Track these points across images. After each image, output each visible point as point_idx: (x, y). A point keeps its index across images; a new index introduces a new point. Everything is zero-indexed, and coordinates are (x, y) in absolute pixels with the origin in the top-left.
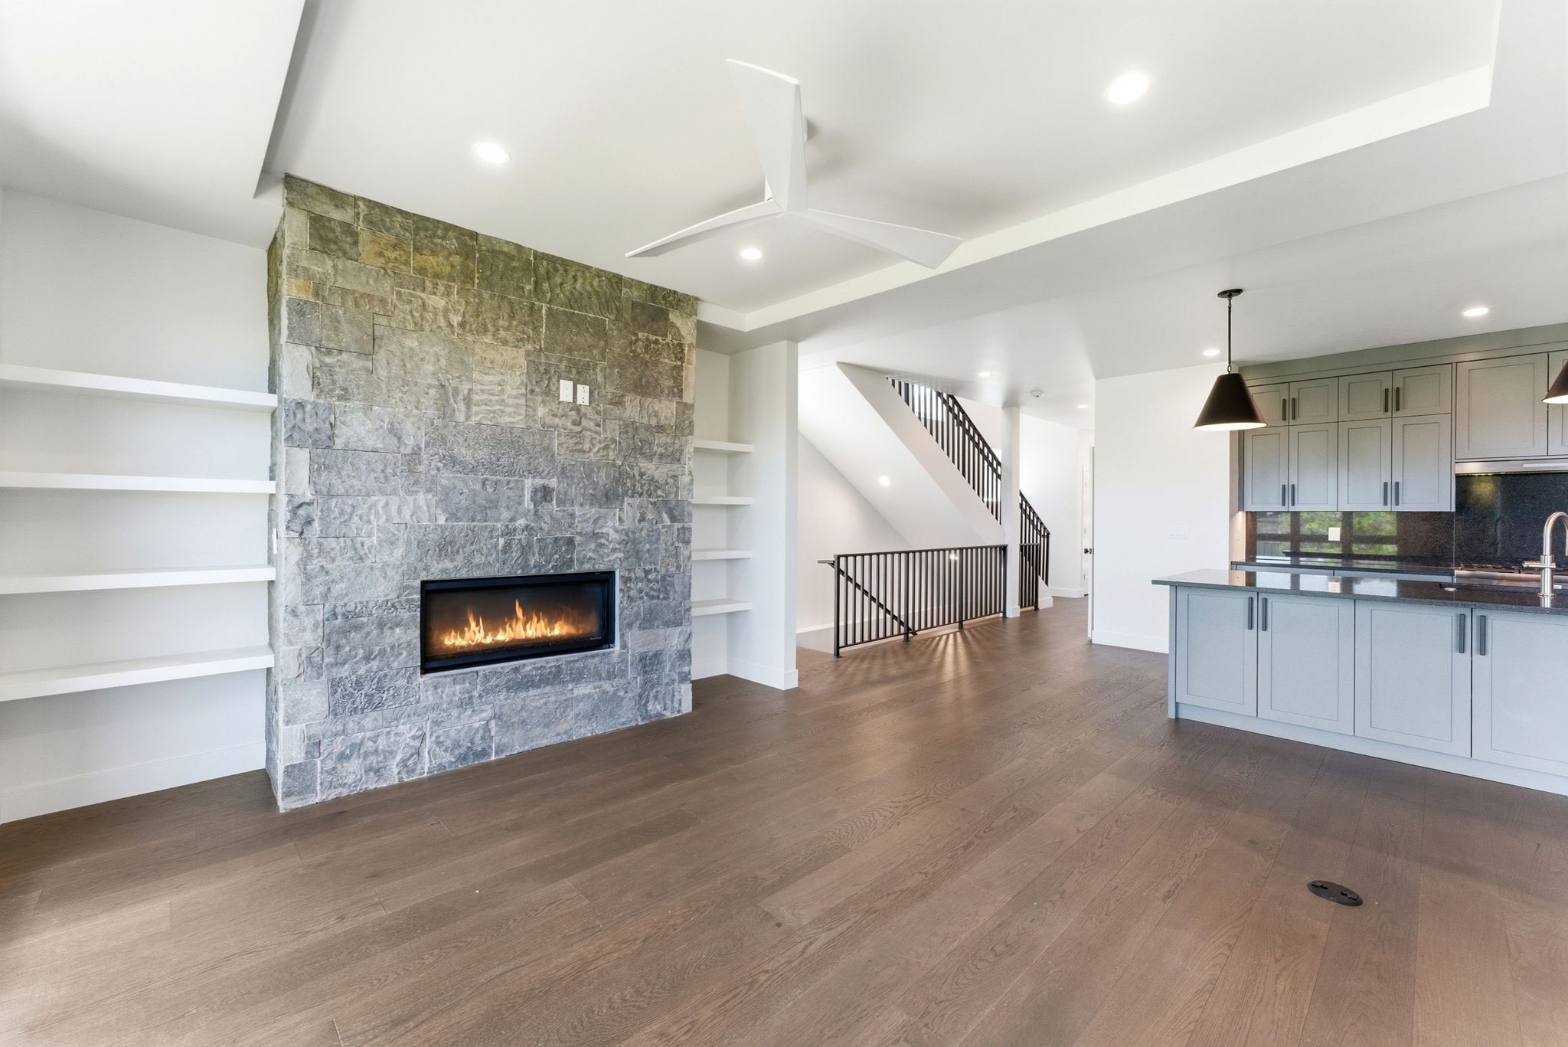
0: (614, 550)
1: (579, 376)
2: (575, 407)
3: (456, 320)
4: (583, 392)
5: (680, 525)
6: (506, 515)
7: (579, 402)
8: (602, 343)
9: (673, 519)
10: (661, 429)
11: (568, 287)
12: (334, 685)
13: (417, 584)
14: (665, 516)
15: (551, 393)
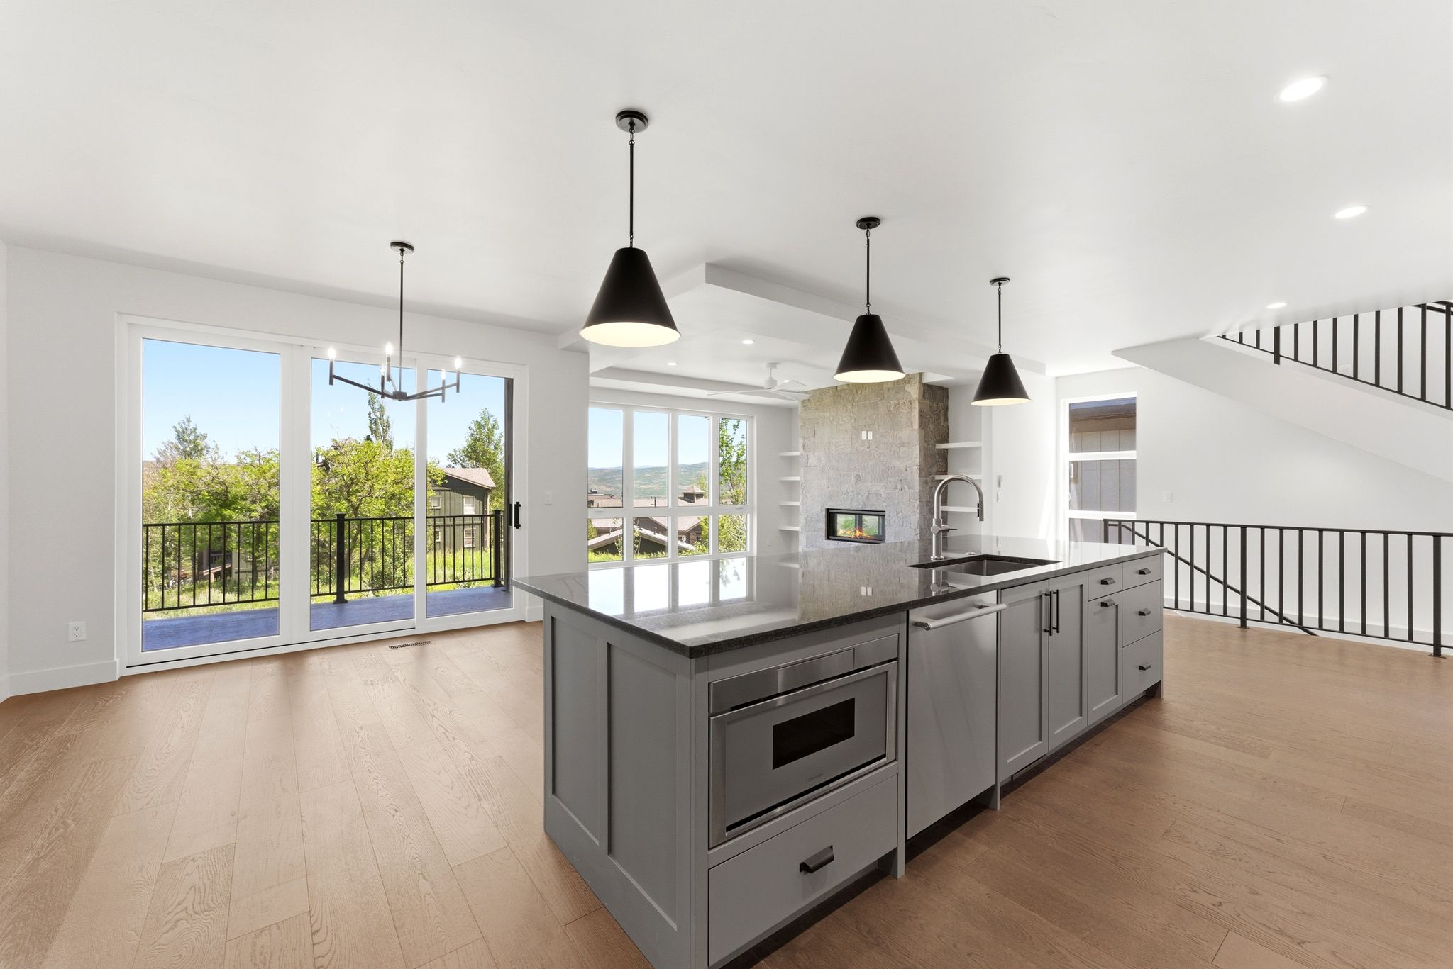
0: (884, 502)
1: (868, 427)
2: (869, 441)
3: (831, 418)
4: (870, 434)
5: (913, 491)
6: (847, 486)
7: (869, 439)
8: (876, 412)
9: (910, 488)
10: (902, 444)
11: (863, 393)
12: (807, 538)
13: (824, 509)
14: (906, 487)
15: (859, 436)
